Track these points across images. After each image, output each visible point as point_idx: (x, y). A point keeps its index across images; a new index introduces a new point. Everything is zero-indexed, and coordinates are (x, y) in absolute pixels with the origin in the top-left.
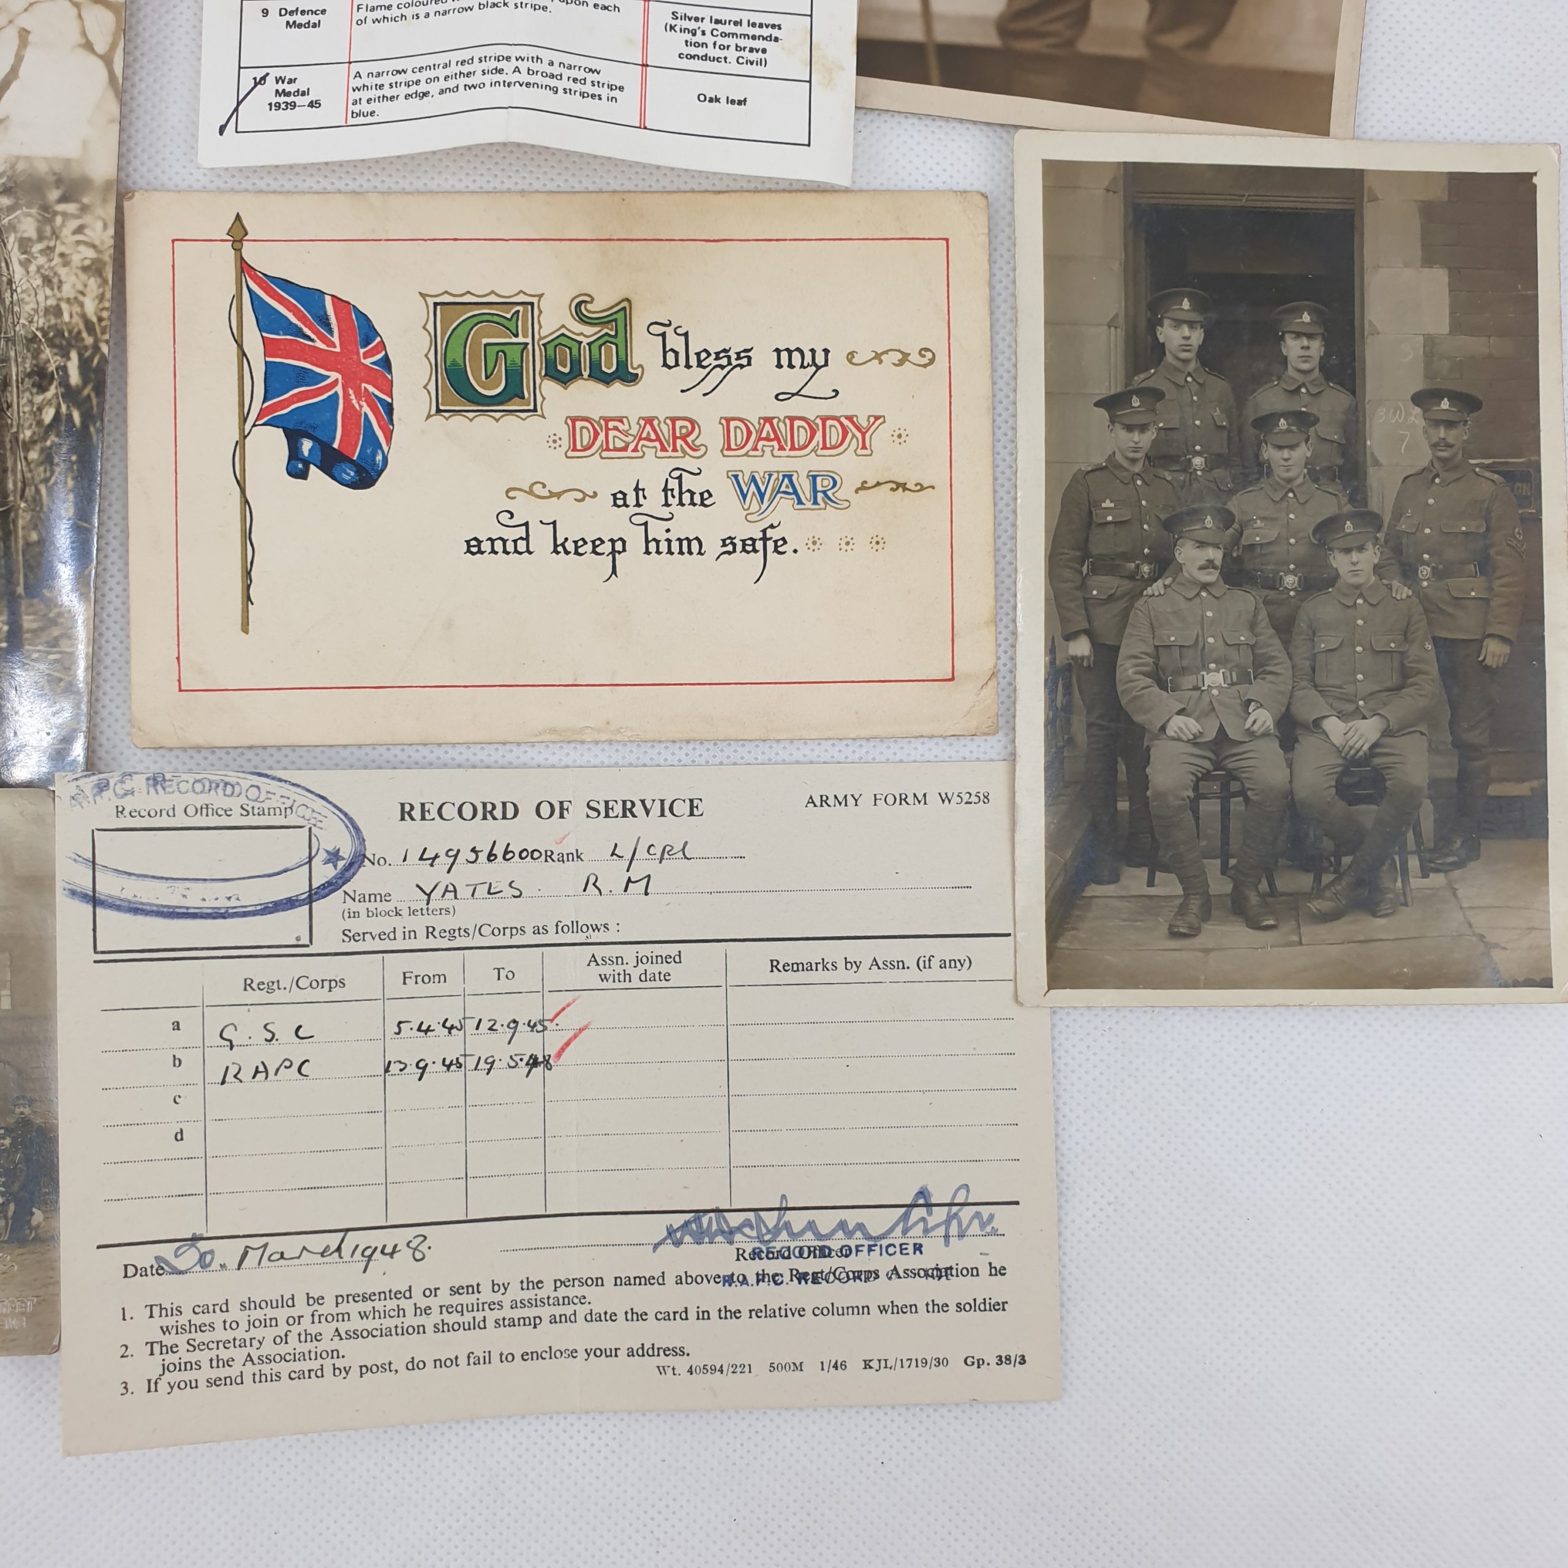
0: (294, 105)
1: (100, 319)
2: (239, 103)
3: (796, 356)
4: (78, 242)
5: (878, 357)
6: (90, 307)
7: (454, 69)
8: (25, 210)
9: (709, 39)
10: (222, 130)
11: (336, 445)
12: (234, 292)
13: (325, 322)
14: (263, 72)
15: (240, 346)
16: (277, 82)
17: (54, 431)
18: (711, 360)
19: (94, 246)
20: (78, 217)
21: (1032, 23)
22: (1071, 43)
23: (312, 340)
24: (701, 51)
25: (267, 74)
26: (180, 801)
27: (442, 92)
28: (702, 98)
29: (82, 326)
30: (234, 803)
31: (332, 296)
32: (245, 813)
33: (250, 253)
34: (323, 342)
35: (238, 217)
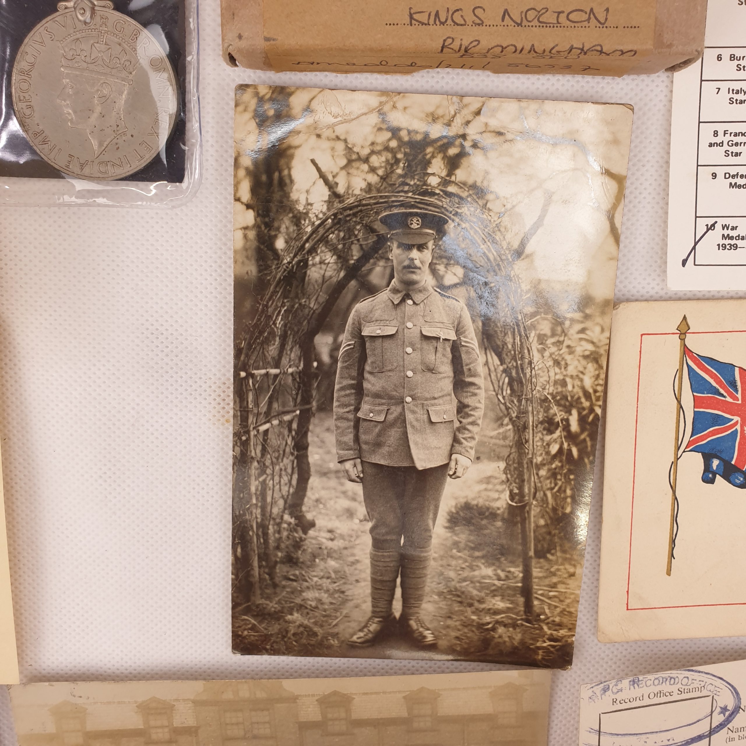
0: (736, 247)
1: (595, 391)
2: (696, 243)
4: (581, 339)
6: (588, 382)
8: (543, 315)
10: (684, 262)
11: (733, 462)
12: (678, 367)
13: (733, 384)
14: (713, 220)
15: (679, 402)
16: (723, 229)
17: (558, 459)
19: (593, 343)
20: (582, 322)
23: (725, 397)
25: (716, 222)
26: (646, 691)
29: (581, 394)
30: (674, 689)
31: (740, 368)
32: (680, 693)
33: (691, 342)
34: (731, 397)
35: (685, 318)
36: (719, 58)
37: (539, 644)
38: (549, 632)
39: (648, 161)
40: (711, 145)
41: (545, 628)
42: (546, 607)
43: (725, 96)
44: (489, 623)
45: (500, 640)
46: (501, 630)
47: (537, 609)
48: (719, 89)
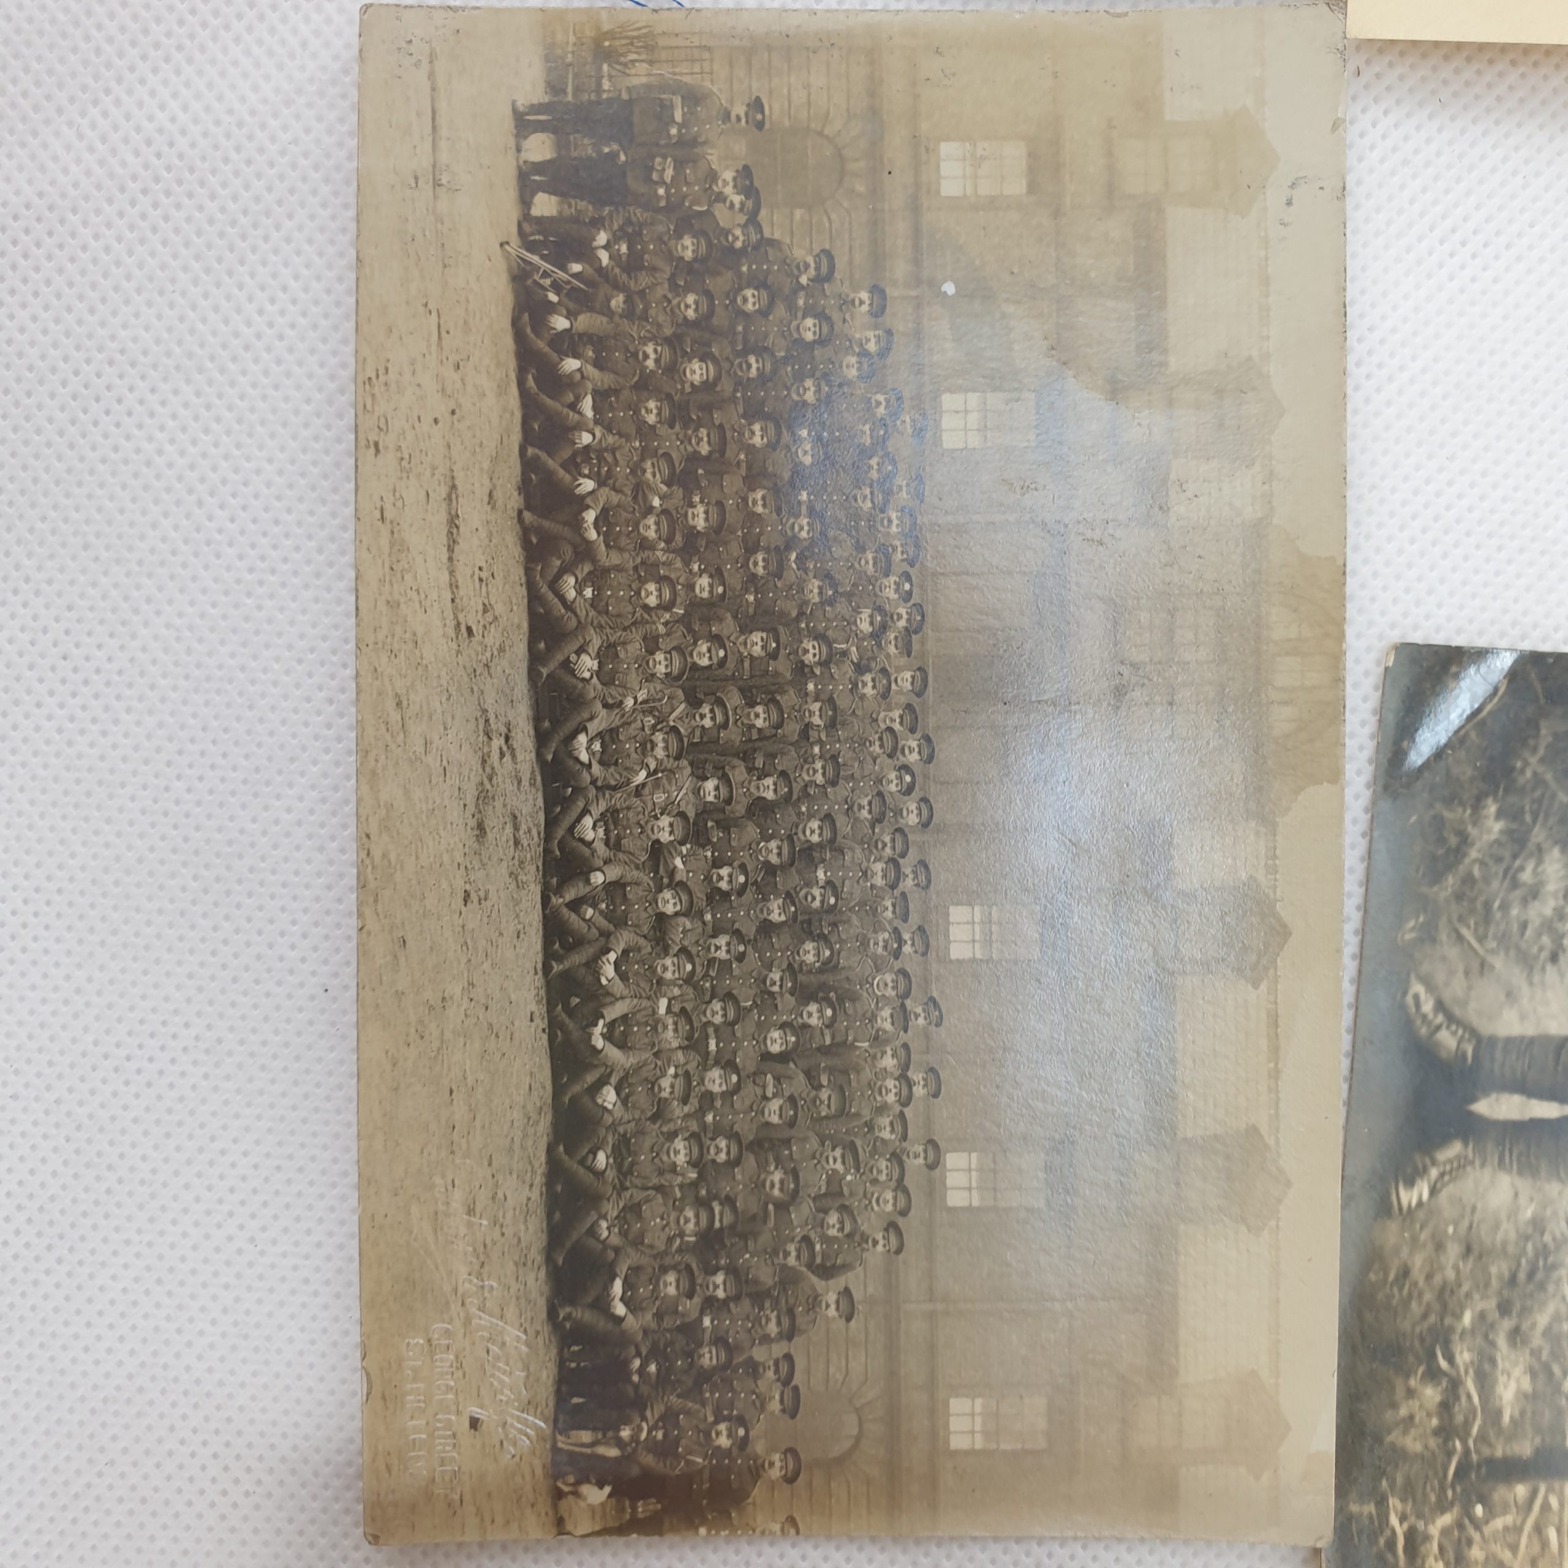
37: (1394, 1502)
38: (1435, 1530)
41: (1446, 1519)
42: (1509, 1519)
44: (1451, 1359)
45: (1400, 1392)
46: (1431, 1394)
47: (1500, 1493)
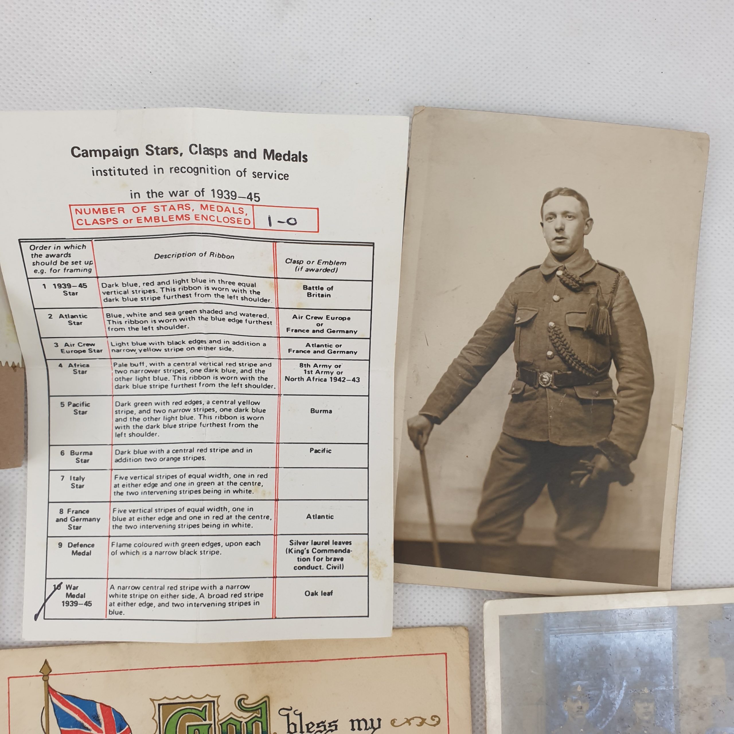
0: (76, 604)
2: (46, 601)
3: (362, 724)
5: (408, 721)
7: (166, 592)
9: (311, 555)
10: (36, 617)
12: (44, 705)
13: (96, 719)
14: (59, 581)
16: (67, 589)
18: (315, 728)
21: (492, 528)
22: (513, 539)
23: (89, 730)
24: (306, 564)
25: (62, 583)
27: (160, 605)
28: (308, 594)
31: (101, 704)
33: (53, 682)
34: (96, 730)
35: (46, 662)
36: (62, 453)
39: (14, 532)
40: (58, 520)
43: (68, 482)
48: (63, 477)
